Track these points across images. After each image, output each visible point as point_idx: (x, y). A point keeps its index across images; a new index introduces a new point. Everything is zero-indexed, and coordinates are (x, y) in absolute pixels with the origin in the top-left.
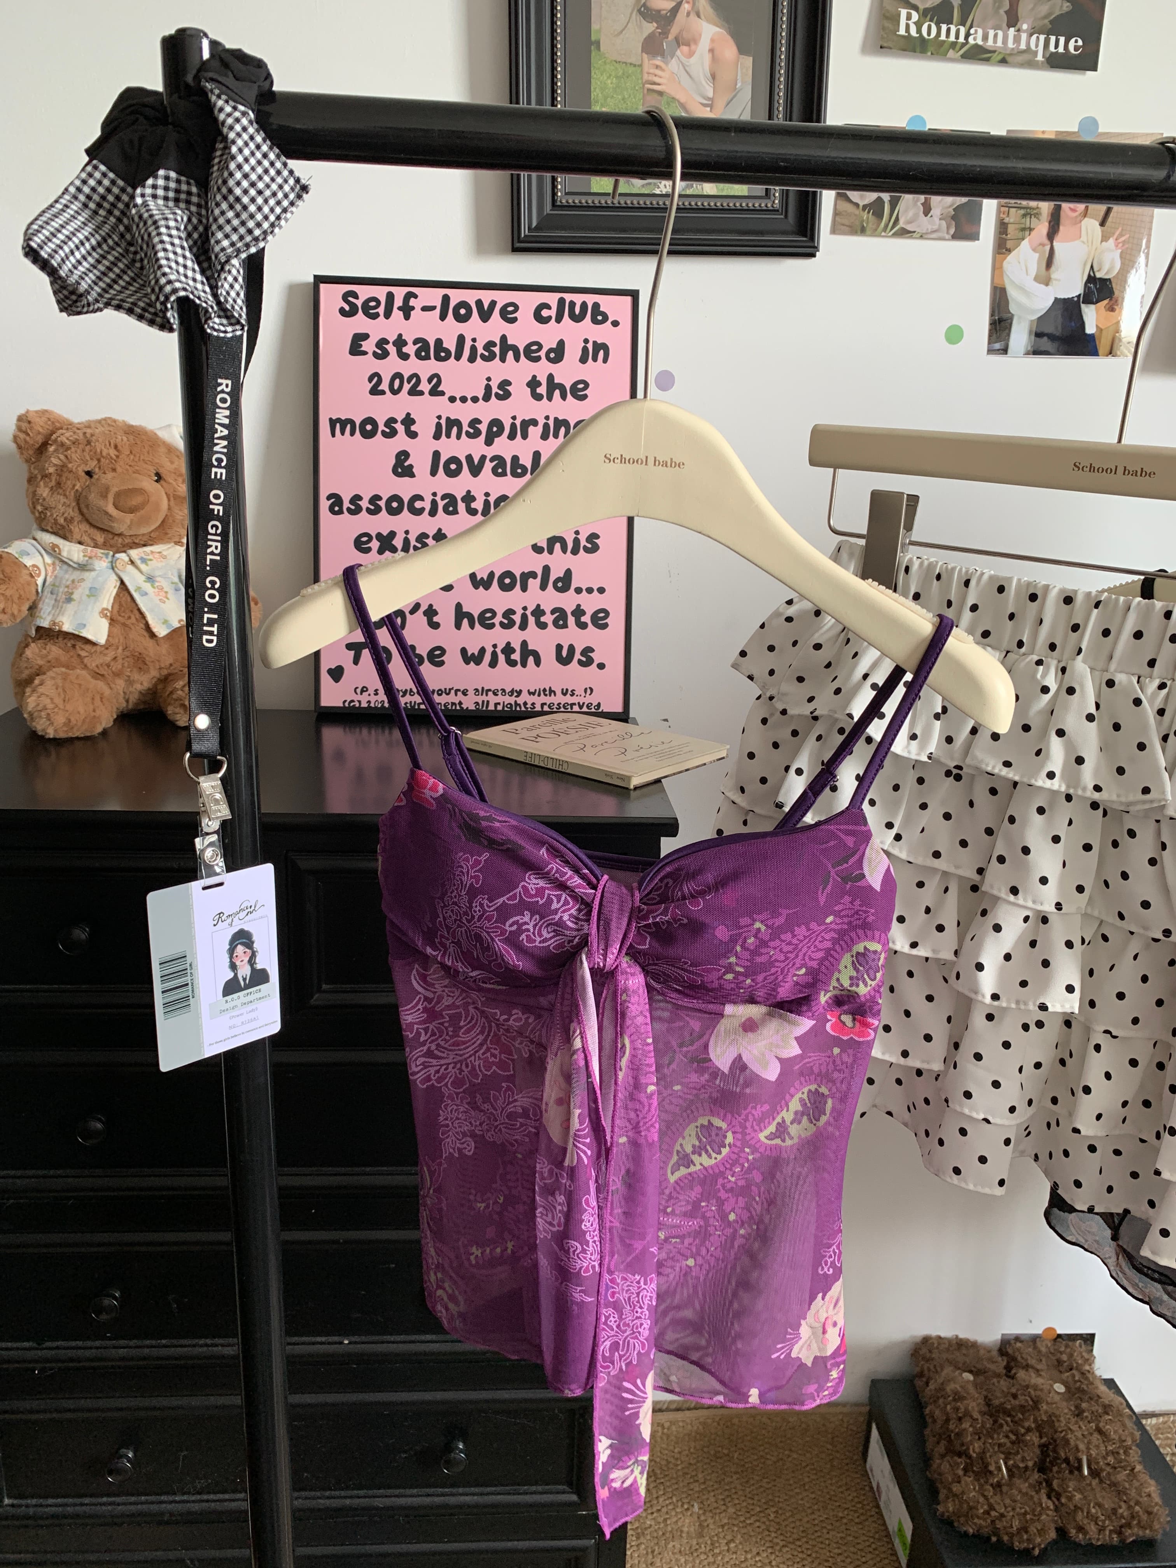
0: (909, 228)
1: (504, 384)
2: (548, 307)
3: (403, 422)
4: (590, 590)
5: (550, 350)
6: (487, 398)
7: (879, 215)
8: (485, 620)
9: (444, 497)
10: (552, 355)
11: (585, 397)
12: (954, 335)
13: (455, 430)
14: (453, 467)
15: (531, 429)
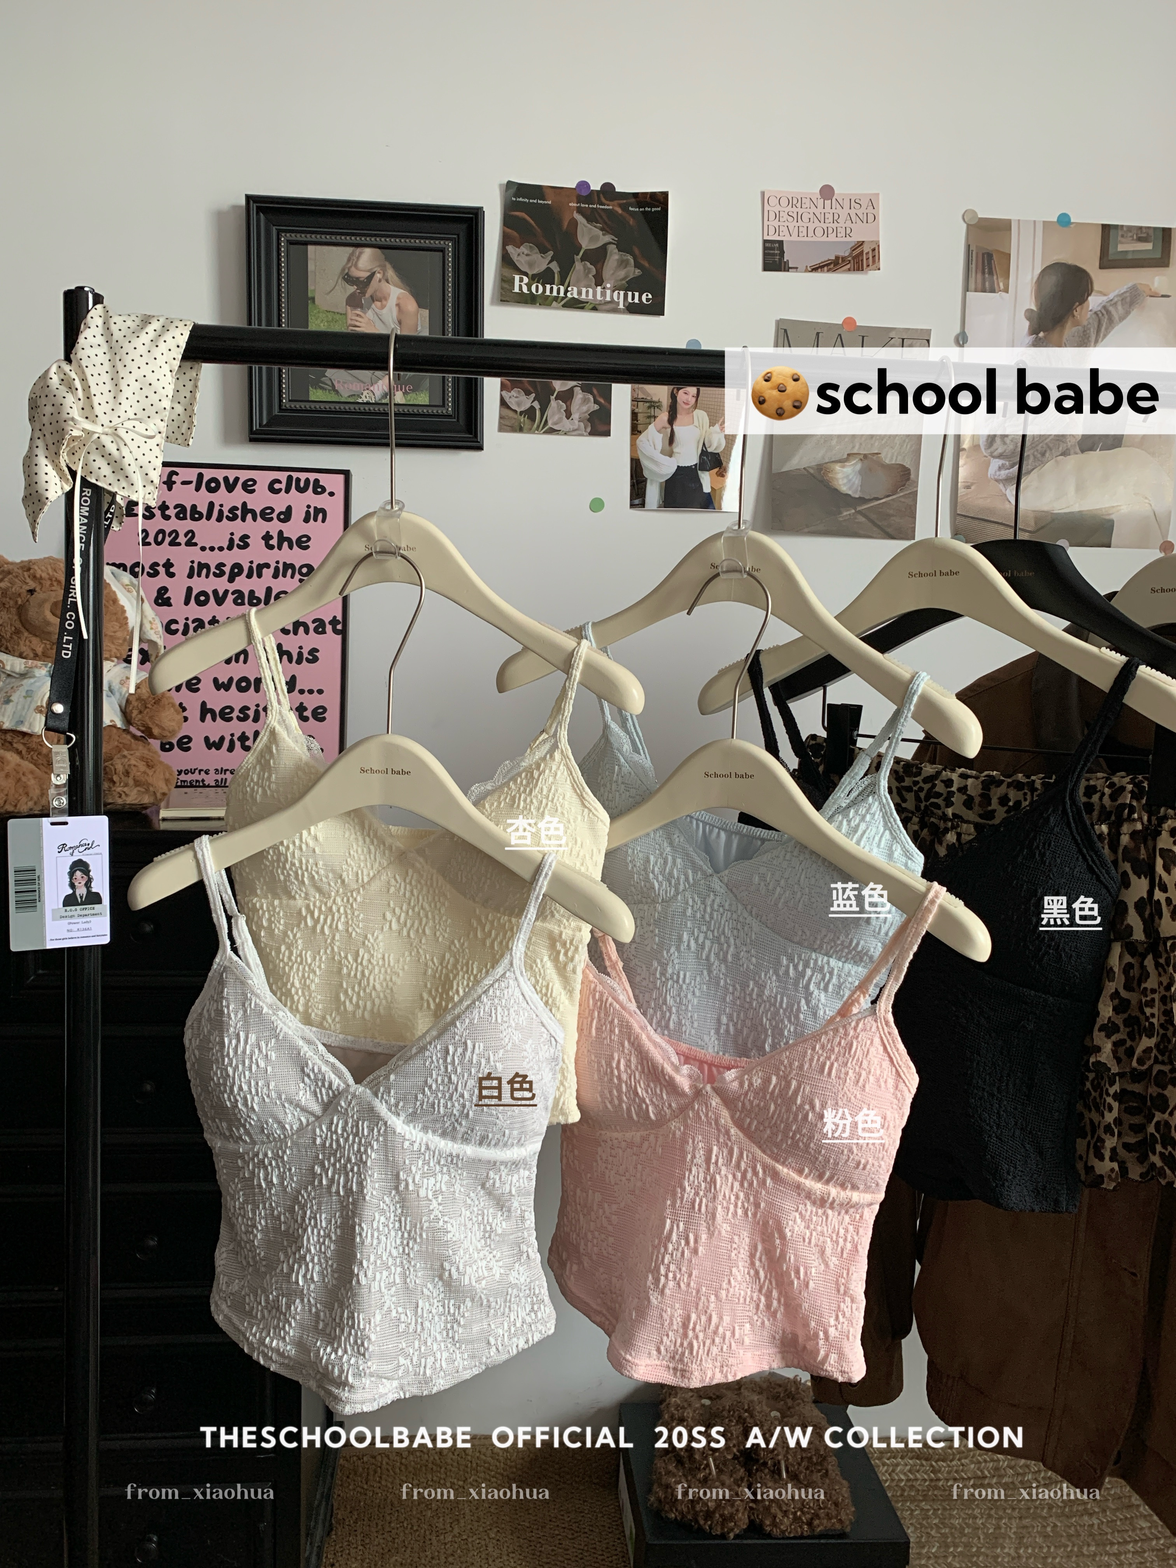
0: (555, 427)
1: (244, 538)
2: (279, 482)
3: (164, 566)
4: (311, 692)
5: (281, 513)
6: (230, 548)
7: (532, 418)
8: (225, 714)
9: (193, 622)
10: (282, 517)
11: (307, 547)
12: (597, 505)
13: (204, 571)
14: (202, 599)
15: (265, 570)
